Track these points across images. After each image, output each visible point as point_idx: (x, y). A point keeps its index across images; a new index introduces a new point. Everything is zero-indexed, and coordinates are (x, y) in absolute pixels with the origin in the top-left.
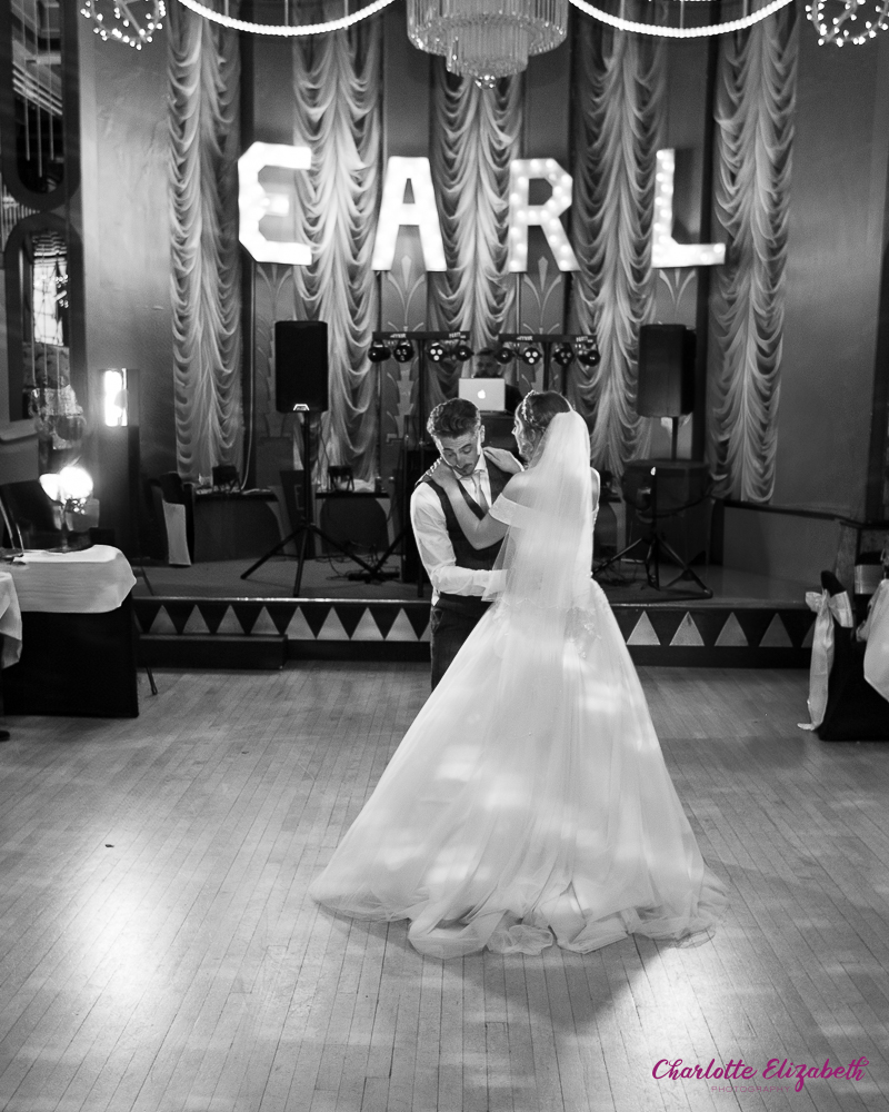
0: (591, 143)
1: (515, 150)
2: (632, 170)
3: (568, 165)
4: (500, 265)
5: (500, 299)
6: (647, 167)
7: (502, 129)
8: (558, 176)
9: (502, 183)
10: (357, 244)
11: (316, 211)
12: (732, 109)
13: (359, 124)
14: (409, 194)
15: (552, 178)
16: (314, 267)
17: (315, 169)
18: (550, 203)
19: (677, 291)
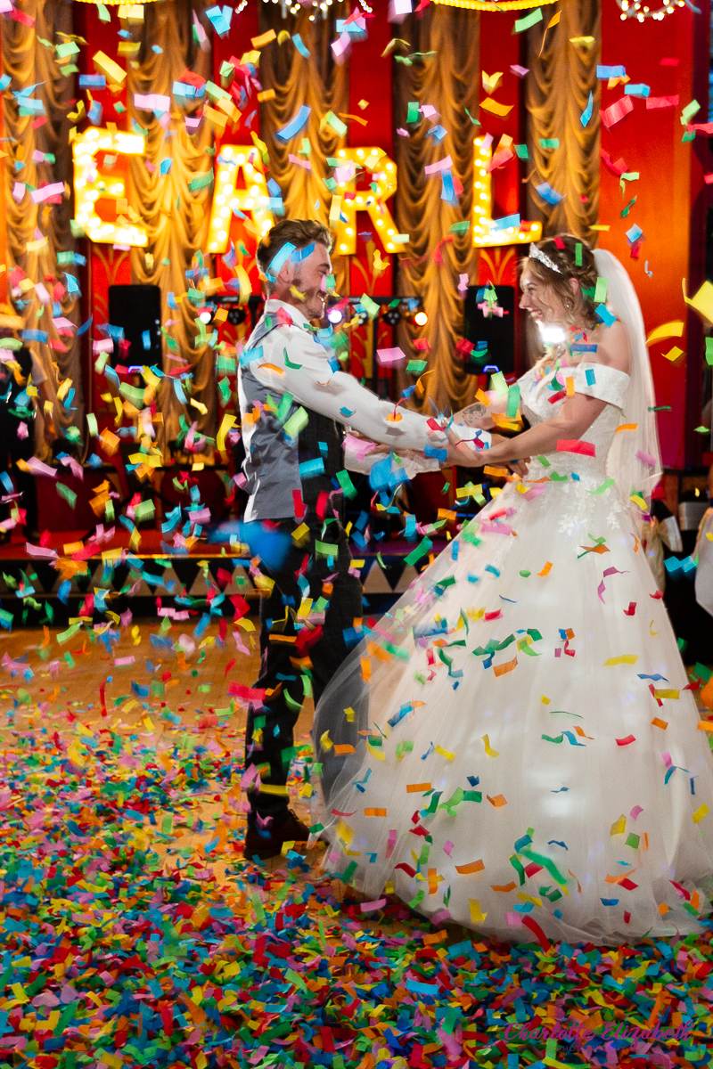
1: (343, 141)
2: (452, 158)
3: (393, 154)
6: (466, 154)
8: (382, 163)
9: (329, 170)
10: (192, 228)
11: (150, 197)
12: (543, 99)
13: (192, 114)
15: (377, 166)
16: (150, 249)
17: (149, 156)
18: (375, 190)
19: (497, 269)
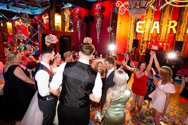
0: (181, 18)
1: (171, 20)
3: (177, 21)
4: (167, 33)
5: (166, 36)
7: (169, 17)
8: (175, 22)
9: (168, 23)
11: (145, 27)
14: (156, 25)
15: (174, 23)
16: (144, 33)
17: (146, 23)
18: (174, 26)
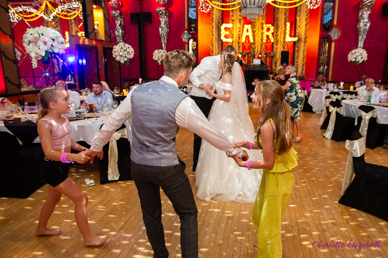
0: (277, 22)
1: (265, 23)
2: (283, 26)
3: (273, 25)
4: (262, 41)
5: (262, 46)
6: (286, 25)
7: (263, 20)
9: (262, 28)
10: (239, 38)
11: (233, 34)
12: (299, 16)
13: (240, 20)
14: (247, 31)
15: (270, 27)
16: (232, 42)
17: (233, 27)
18: (270, 31)
19: (290, 45)
